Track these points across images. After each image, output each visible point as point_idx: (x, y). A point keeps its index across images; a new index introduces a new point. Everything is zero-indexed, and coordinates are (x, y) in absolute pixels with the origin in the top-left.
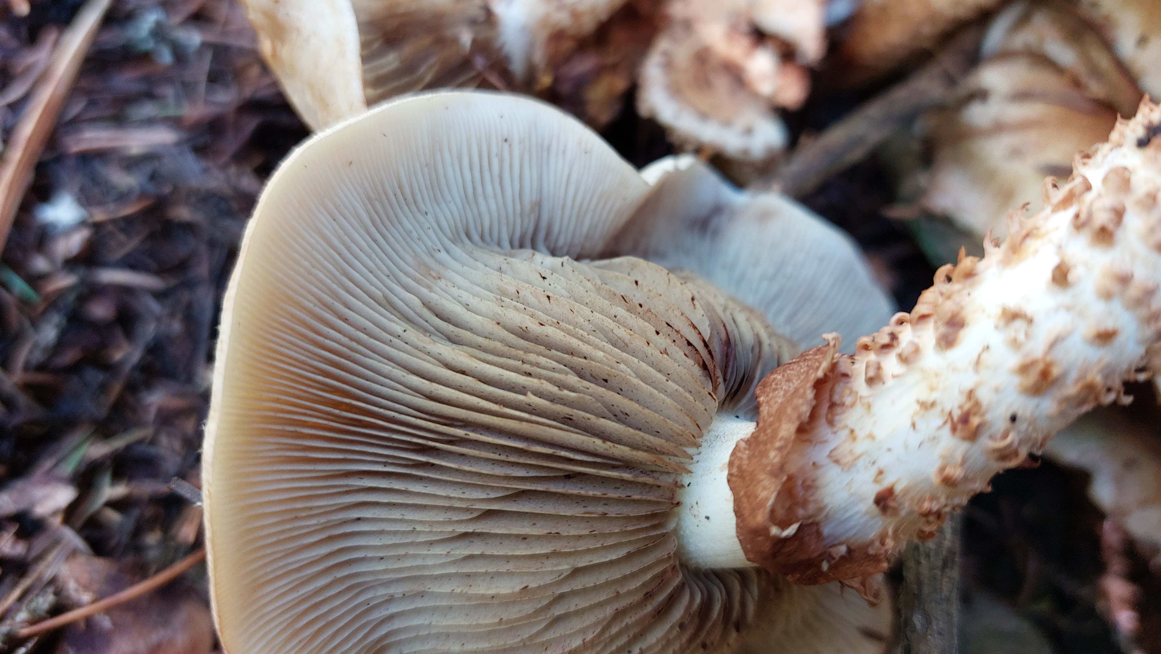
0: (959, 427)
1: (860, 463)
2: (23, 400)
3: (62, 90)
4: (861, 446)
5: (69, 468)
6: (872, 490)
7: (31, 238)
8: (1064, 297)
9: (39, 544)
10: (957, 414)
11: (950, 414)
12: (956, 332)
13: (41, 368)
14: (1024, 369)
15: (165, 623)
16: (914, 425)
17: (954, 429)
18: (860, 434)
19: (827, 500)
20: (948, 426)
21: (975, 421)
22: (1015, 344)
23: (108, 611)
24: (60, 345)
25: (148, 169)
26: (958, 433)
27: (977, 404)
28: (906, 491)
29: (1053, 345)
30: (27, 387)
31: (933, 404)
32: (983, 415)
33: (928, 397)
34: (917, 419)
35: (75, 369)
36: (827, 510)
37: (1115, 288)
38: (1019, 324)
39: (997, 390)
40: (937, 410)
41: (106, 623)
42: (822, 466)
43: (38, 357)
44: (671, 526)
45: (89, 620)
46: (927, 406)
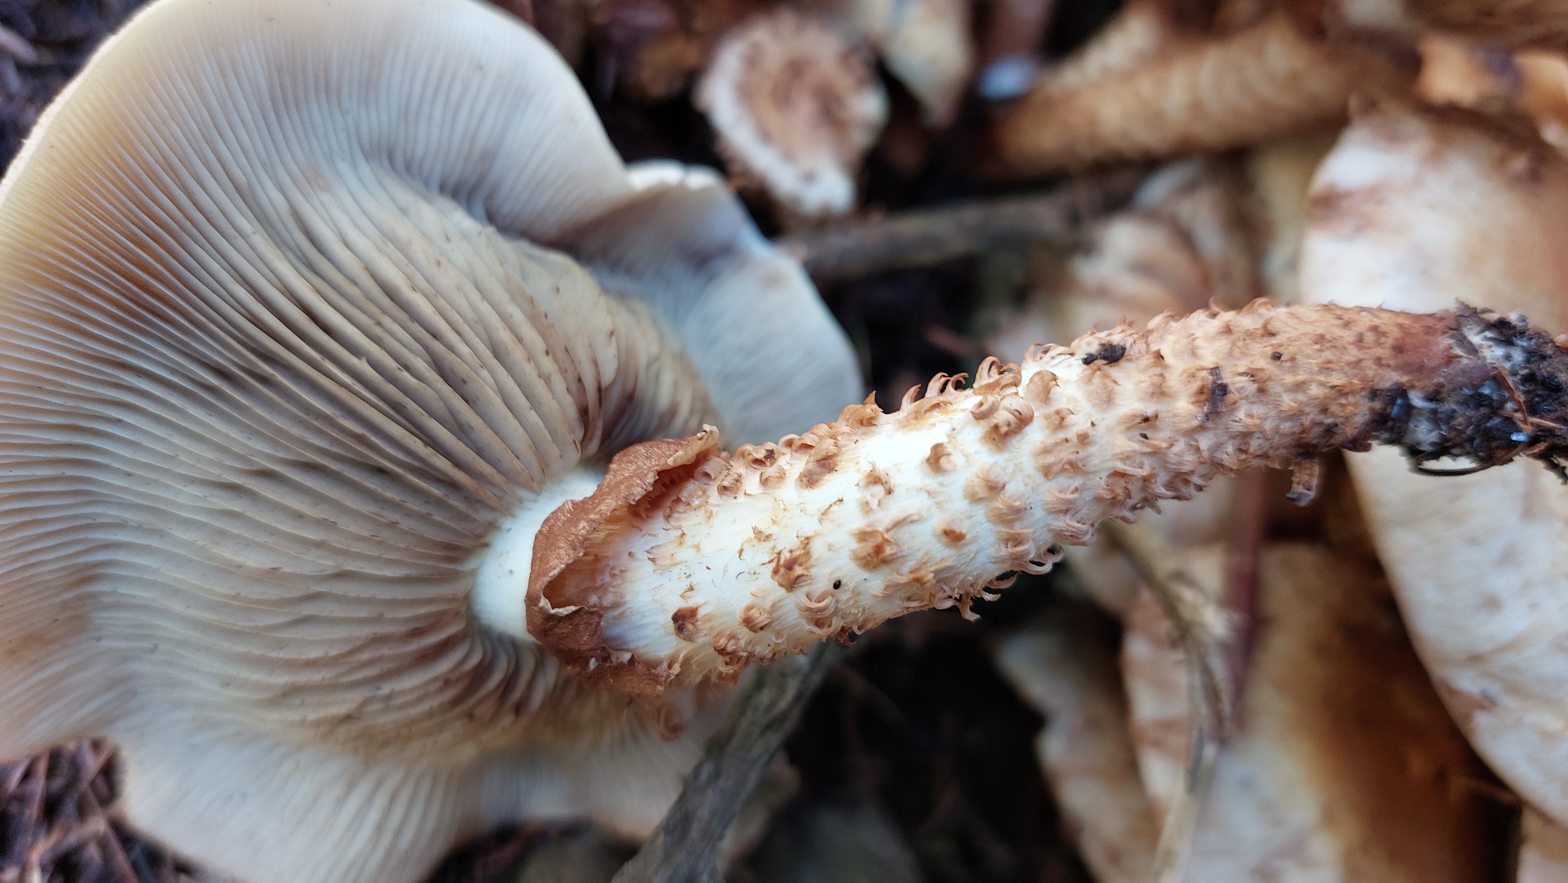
0: (782, 570)
1: (676, 571)
4: (685, 554)
6: (676, 604)
8: (932, 482)
10: (786, 556)
11: (779, 553)
12: (823, 474)
14: (863, 536)
16: (741, 552)
17: (776, 572)
18: (689, 541)
19: (628, 598)
20: (774, 565)
21: (798, 570)
22: (866, 507)
26: (777, 577)
27: (807, 554)
28: (709, 618)
29: (898, 524)
31: (768, 537)
32: (807, 569)
33: (766, 527)
34: (746, 547)
36: (625, 608)
37: (982, 493)
38: (879, 490)
39: (830, 548)
40: (768, 545)
42: (637, 559)
44: (469, 566)
46: (761, 536)
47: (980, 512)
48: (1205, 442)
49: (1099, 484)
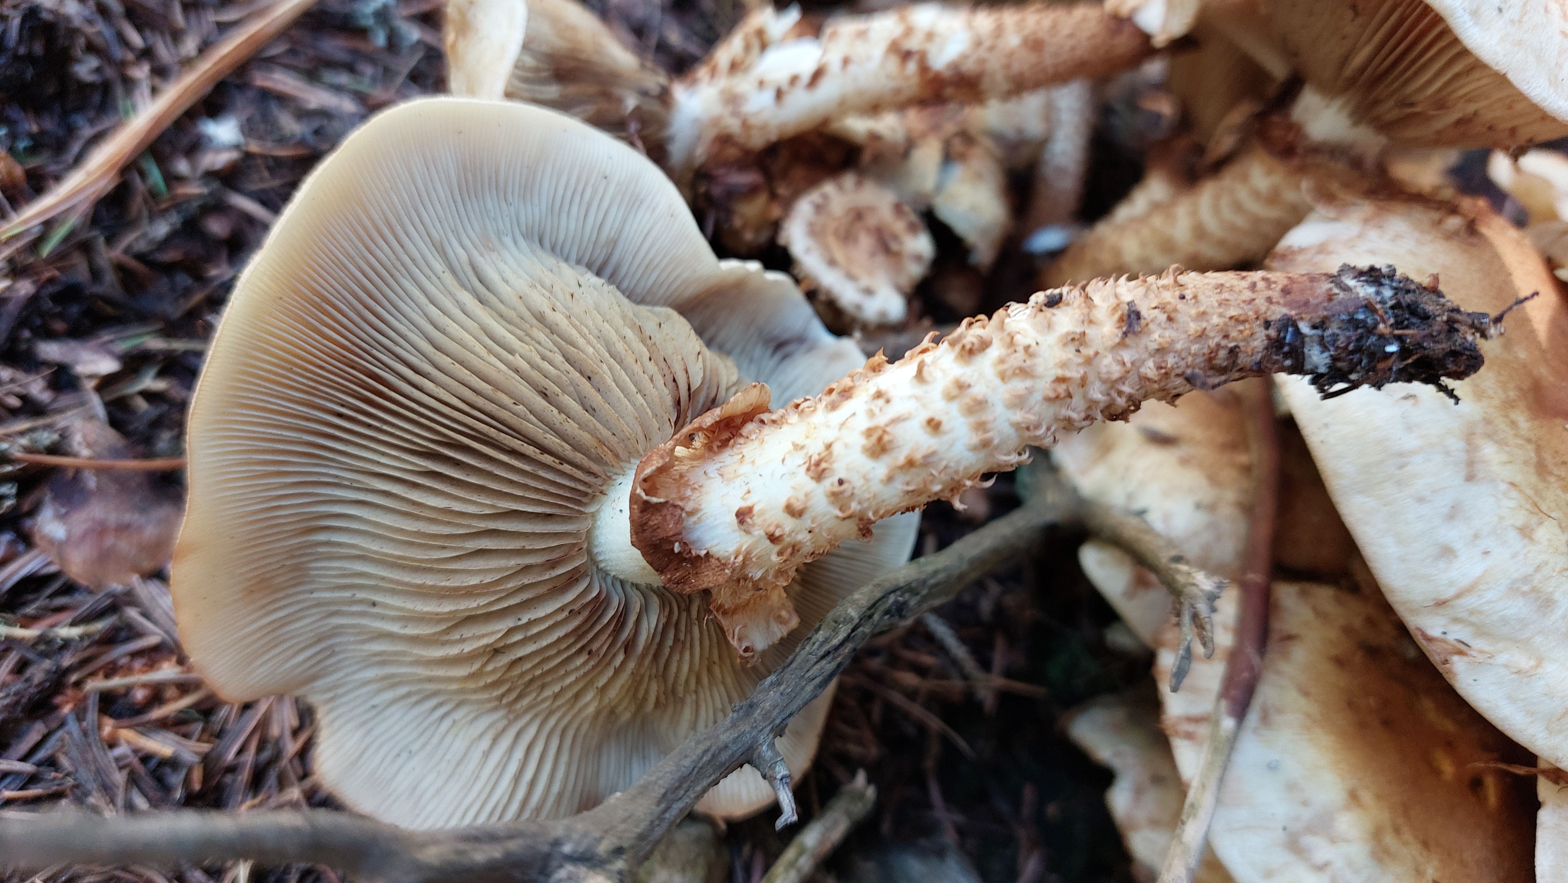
0: (813, 468)
1: (738, 481)
2: (110, 278)
3: (272, 29)
4: (744, 469)
5: (123, 347)
6: (738, 504)
7: (185, 141)
8: (919, 390)
9: (65, 399)
10: (815, 458)
11: (810, 457)
12: (842, 401)
13: (141, 257)
14: (869, 432)
15: (143, 511)
16: (783, 460)
17: (808, 469)
18: (747, 459)
19: (703, 506)
20: (807, 465)
21: (823, 465)
22: (871, 414)
23: (100, 471)
24: (166, 243)
25: (316, 123)
26: (810, 473)
27: (830, 454)
28: (762, 512)
29: (895, 421)
30: (120, 268)
31: (802, 447)
32: (831, 464)
33: (800, 441)
34: (787, 457)
35: (169, 269)
36: (702, 513)
37: (955, 392)
38: (881, 402)
39: (846, 446)
40: (803, 452)
41: (91, 481)
42: (710, 478)
43: (142, 246)
44: (591, 509)
45: (78, 471)
46: (798, 447)
47: (954, 408)
48: (1127, 356)
49: (1043, 386)
